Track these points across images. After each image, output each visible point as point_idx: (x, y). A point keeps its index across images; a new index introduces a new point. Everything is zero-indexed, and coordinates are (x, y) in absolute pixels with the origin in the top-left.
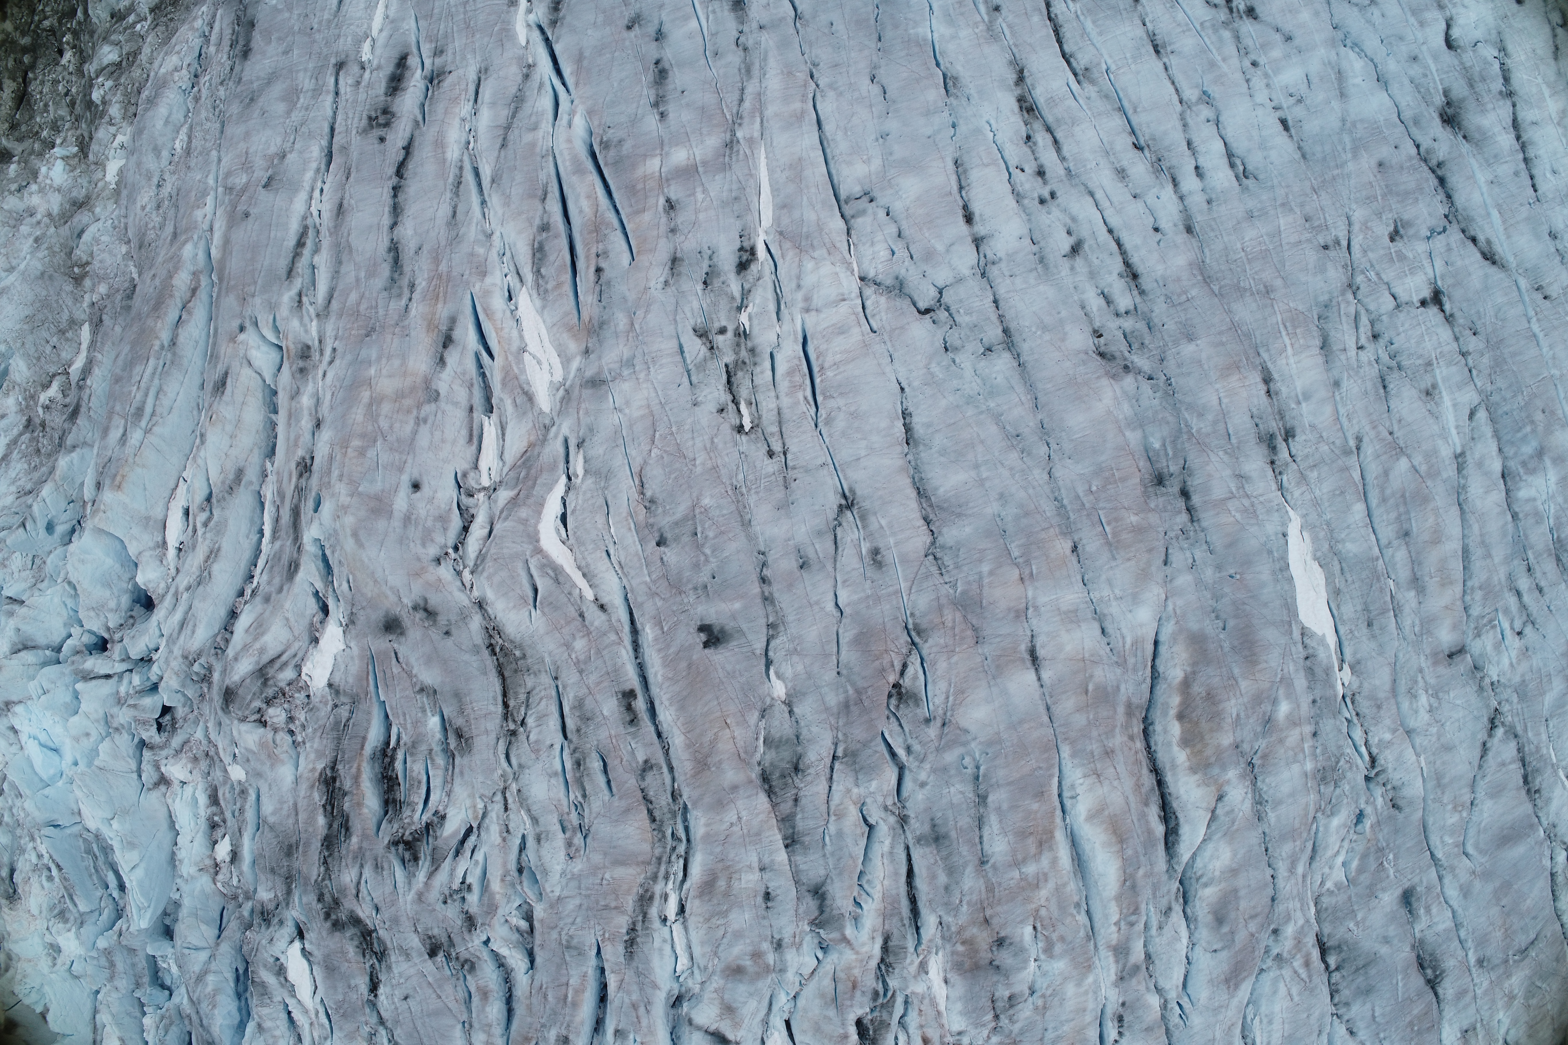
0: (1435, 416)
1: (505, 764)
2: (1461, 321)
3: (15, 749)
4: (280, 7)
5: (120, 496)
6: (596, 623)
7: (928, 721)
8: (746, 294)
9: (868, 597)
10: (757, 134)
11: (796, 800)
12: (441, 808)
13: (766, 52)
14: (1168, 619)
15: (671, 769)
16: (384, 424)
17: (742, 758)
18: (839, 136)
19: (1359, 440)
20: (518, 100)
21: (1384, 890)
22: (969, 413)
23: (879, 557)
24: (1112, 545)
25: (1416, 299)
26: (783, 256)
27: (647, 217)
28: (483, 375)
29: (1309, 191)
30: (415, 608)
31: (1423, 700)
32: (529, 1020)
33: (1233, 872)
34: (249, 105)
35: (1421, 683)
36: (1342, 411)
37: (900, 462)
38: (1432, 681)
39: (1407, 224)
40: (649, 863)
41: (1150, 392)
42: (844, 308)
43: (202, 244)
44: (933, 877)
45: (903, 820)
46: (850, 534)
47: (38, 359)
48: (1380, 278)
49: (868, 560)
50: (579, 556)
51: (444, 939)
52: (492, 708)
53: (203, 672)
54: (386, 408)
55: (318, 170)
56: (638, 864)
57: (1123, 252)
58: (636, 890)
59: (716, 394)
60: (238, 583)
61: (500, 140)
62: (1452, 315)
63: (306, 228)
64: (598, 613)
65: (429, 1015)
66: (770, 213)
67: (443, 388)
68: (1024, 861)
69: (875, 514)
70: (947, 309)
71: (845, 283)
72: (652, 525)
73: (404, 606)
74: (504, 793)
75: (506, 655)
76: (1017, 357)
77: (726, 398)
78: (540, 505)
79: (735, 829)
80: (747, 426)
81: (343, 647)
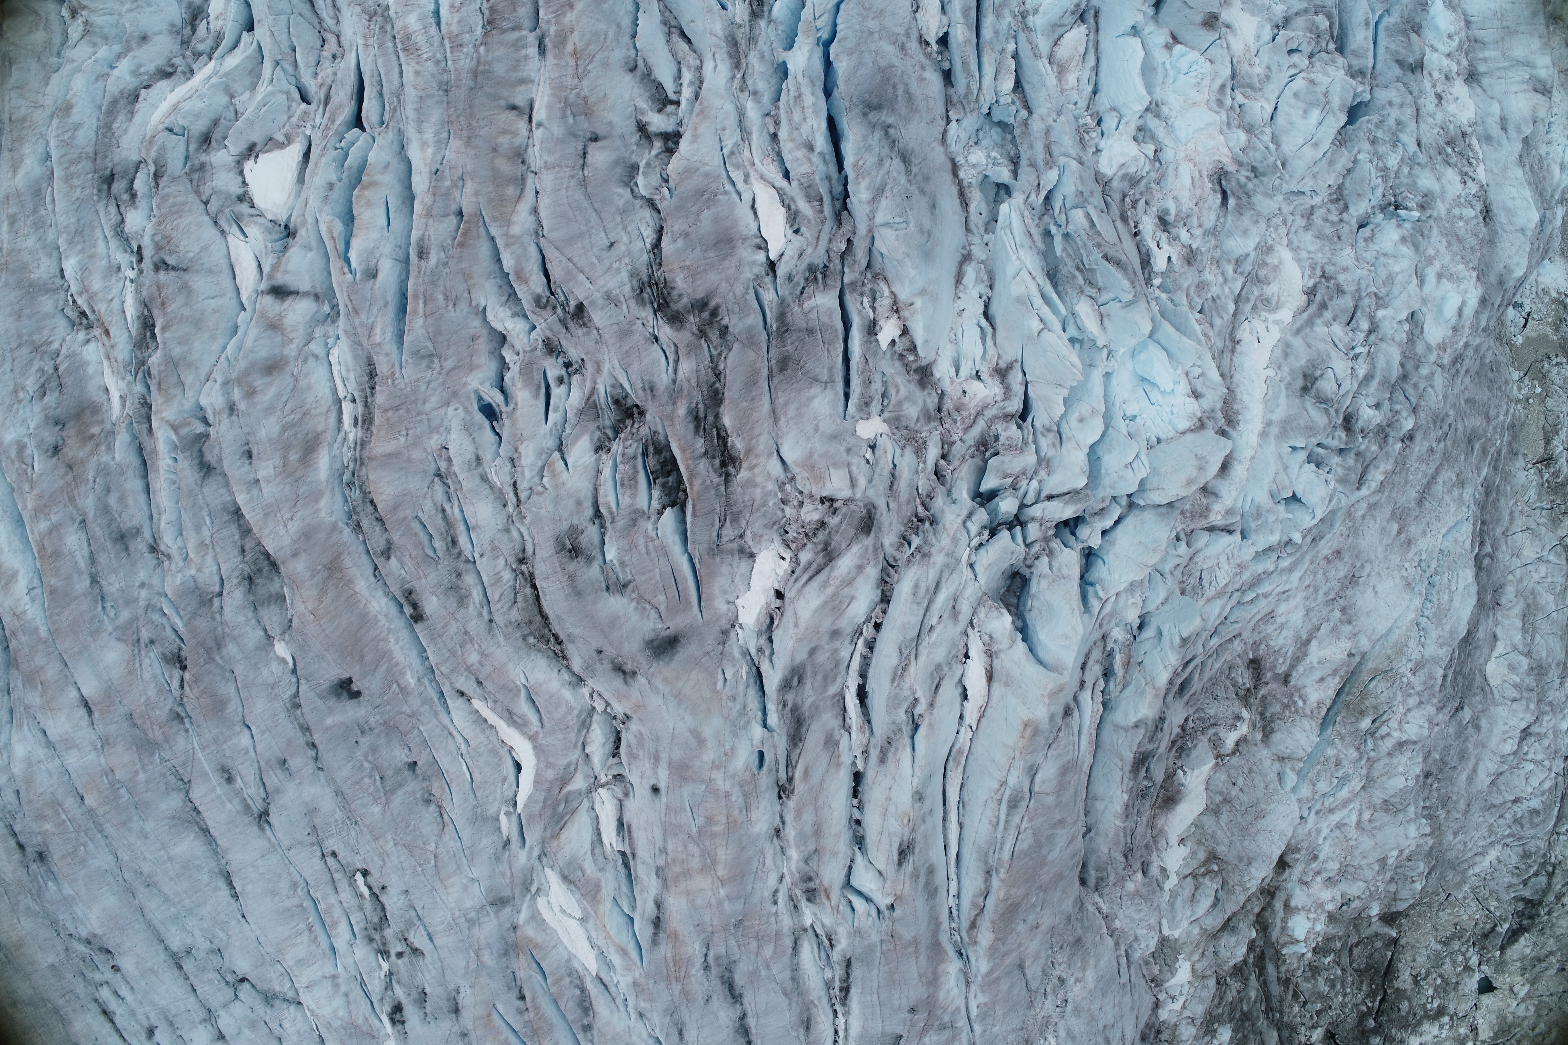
1: (523, 530)
5: (1024, 714)
6: (462, 679)
7: (152, 642)
8: (389, 987)
9: (225, 743)
11: (243, 551)
12: (601, 460)
15: (368, 553)
16: (694, 849)
22: (187, 902)
23: (225, 777)
24: (57, 804)
30: (634, 673)
32: (464, 265)
37: (229, 857)
40: (368, 460)
41: (67, 925)
42: (306, 980)
44: (123, 498)
45: (154, 549)
46: (254, 793)
49: (234, 772)
50: (493, 738)
51: (571, 325)
54: (696, 863)
56: (377, 457)
57: (117, 1031)
58: (375, 431)
59: (392, 901)
60: (883, 636)
63: (844, 1004)
64: (463, 689)
65: (582, 234)
67: (654, 880)
68: (50, 531)
69: (238, 813)
70: (227, 983)
71: (311, 1000)
72: (424, 779)
73: (645, 675)
74: (518, 500)
75: (543, 636)
76: (166, 948)
77: (383, 898)
78: (537, 782)
79: (288, 515)
80: (359, 877)
81: (738, 602)
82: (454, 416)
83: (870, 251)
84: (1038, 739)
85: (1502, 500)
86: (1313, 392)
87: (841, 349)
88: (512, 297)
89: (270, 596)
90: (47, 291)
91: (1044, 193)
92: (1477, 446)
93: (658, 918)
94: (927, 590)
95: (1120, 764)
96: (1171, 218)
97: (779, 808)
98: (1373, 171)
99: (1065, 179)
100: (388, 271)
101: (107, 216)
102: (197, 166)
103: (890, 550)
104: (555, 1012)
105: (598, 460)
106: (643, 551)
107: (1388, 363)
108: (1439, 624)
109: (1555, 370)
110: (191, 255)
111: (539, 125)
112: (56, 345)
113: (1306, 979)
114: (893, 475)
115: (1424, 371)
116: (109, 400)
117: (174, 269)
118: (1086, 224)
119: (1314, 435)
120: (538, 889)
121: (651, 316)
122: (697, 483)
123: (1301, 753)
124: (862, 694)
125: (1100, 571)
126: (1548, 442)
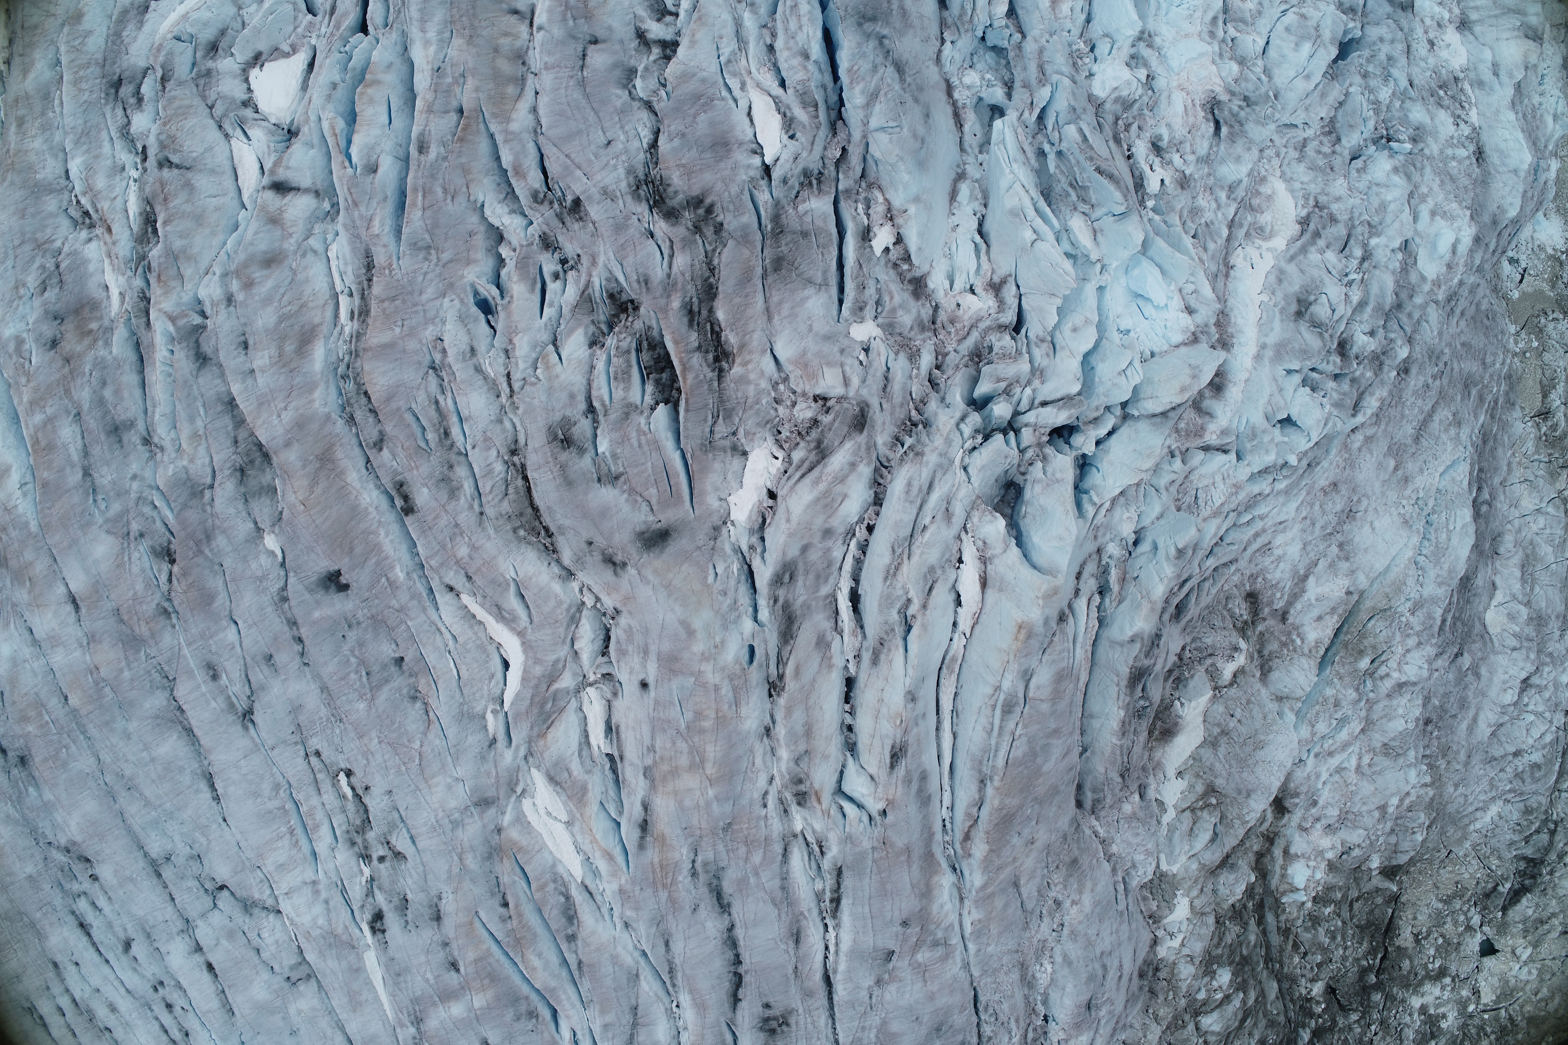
1: (515, 420)
5: (1018, 616)
6: (452, 573)
7: (142, 535)
8: (370, 893)
9: (211, 638)
10: (398, 1030)
11: (236, 442)
15: (361, 445)
16: (682, 745)
18: (329, 1032)
22: (168, 805)
23: (211, 673)
24: (40, 705)
26: (347, 927)
27: (471, 956)
30: (624, 565)
32: (463, 160)
34: (941, 1025)
37: (212, 757)
40: (363, 351)
41: (46, 833)
42: (286, 887)
44: (118, 391)
45: (147, 441)
46: (239, 690)
49: (219, 669)
50: (481, 635)
51: (568, 220)
52: (537, 475)
54: (685, 761)
55: (835, 971)
56: (372, 348)
57: (94, 944)
58: (371, 321)
59: (375, 803)
61: (640, 1013)
63: (834, 916)
64: (452, 584)
65: (579, 132)
66: (369, 964)
67: (642, 781)
68: (45, 424)
69: (222, 711)
70: (206, 891)
71: (290, 908)
72: (411, 675)
73: (635, 566)
74: (512, 390)
75: (533, 529)
76: (146, 855)
77: (366, 800)
78: (524, 679)
79: (282, 405)
80: (342, 777)
81: (730, 499)
82: (450, 307)
83: (865, 159)
84: (1032, 642)
85: (1500, 450)
86: (1307, 317)
87: (835, 253)
88: (511, 195)
89: (262, 488)
90: (51, 191)
91: (1037, 111)
92: (1474, 392)
93: (645, 821)
94: (920, 490)
95: (1116, 679)
96: (1164, 144)
97: (769, 706)
98: (1365, 104)
99: (1057, 95)
100: (388, 167)
101: (113, 118)
102: (204, 72)
103: (883, 450)
104: (539, 921)
105: (592, 356)
106: (636, 444)
107: (1382, 289)
108: (1437, 562)
109: (1551, 326)
110: (195, 155)
111: (540, 28)
112: (58, 244)
113: (1307, 930)
114: (886, 378)
115: (1418, 300)
116: (109, 297)
117: (178, 167)
118: (1079, 139)
119: (1309, 358)
120: (524, 791)
121: (647, 212)
122: (690, 377)
123: (1299, 693)
124: (855, 598)
125: (1094, 478)
126: (1545, 396)
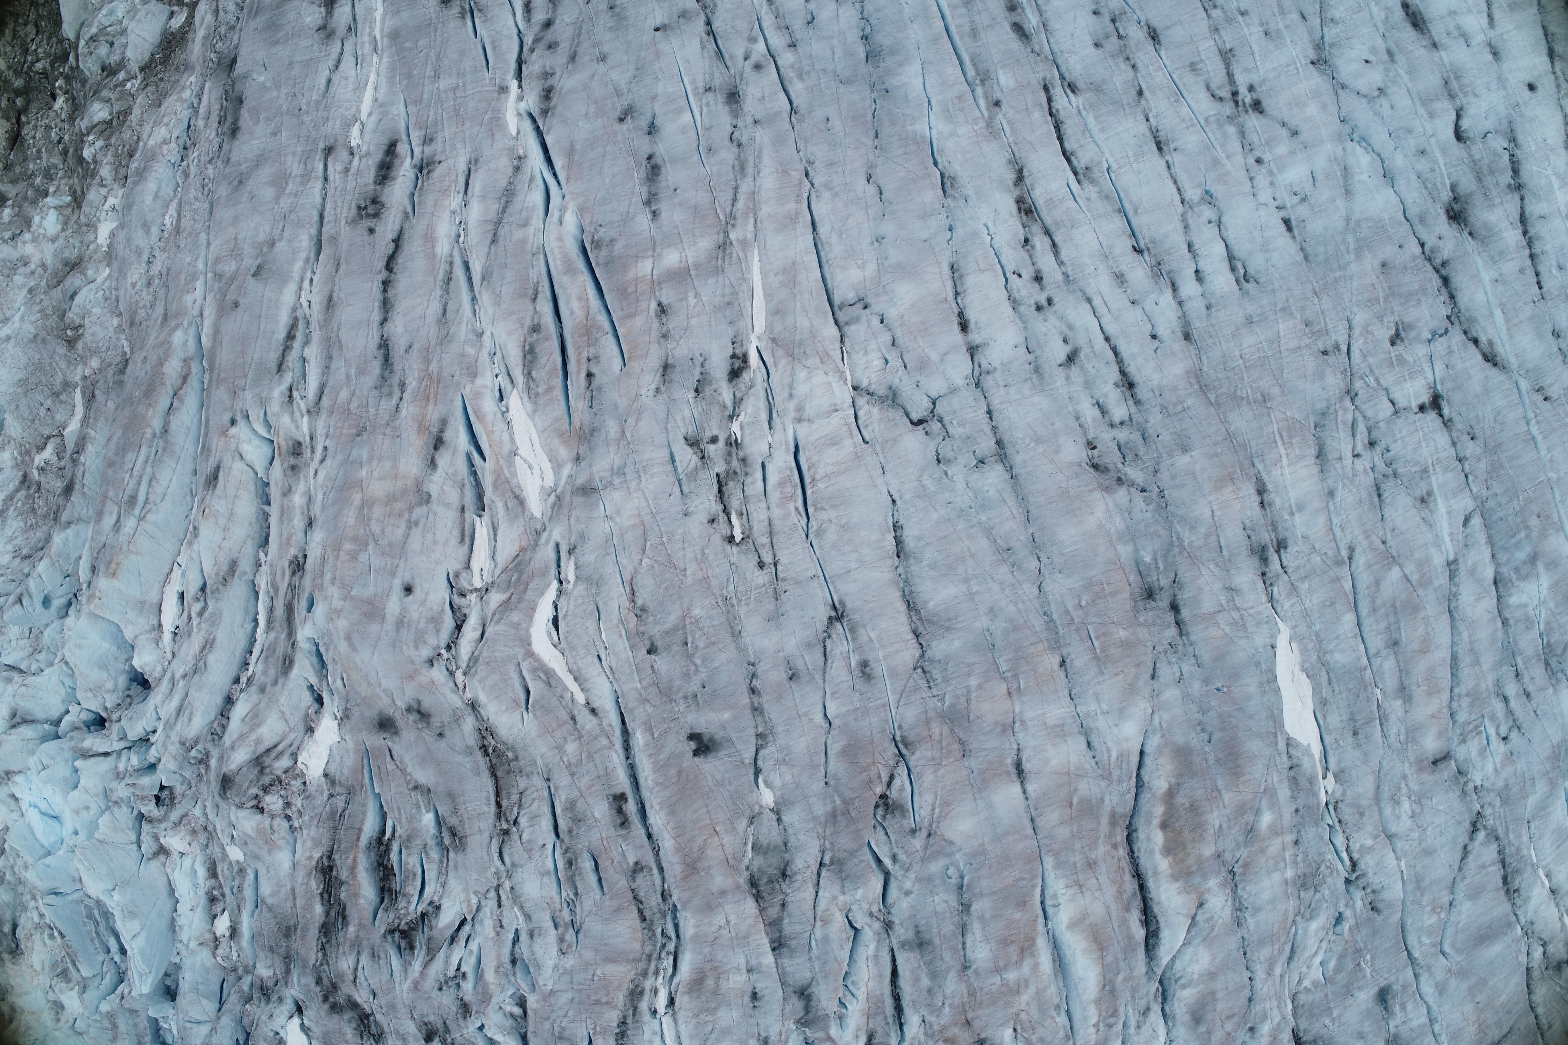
0: (1429, 524)
1: (498, 863)
2: (1459, 426)
3: (15, 815)
4: (268, 84)
5: (115, 583)
6: (588, 727)
7: (913, 831)
8: (737, 402)
9: (856, 709)
10: (750, 236)
11: (783, 905)
12: (436, 898)
13: (761, 149)
14: (1154, 732)
15: (661, 869)
16: (376, 528)
17: (730, 865)
18: (834, 239)
19: (1351, 549)
20: (509, 194)
21: (1360, 989)
22: (960, 527)
23: (868, 670)
24: (1100, 660)
25: (1414, 405)
26: (775, 365)
27: (638, 322)
28: (475, 473)
29: (1310, 294)
30: (409, 710)
31: (1406, 806)
33: (1212, 975)
34: (237, 188)
35: (1404, 790)
36: (1335, 520)
37: (890, 575)
38: (1416, 788)
39: (1408, 327)
40: (639, 960)
41: (1143, 505)
42: (836, 420)
43: (192, 330)
44: (917, 980)
45: (888, 926)
46: (839, 646)
47: (33, 421)
48: (1379, 384)
49: (857, 672)
50: (571, 660)
52: (485, 808)
53: (200, 756)
54: (377, 511)
55: (307, 260)
56: (628, 962)
57: (1119, 361)
58: (627, 986)
59: (707, 504)
60: (233, 671)
61: (490, 235)
62: (1450, 420)
63: (296, 320)
64: (590, 717)
66: (762, 319)
67: (434, 490)
68: (1006, 967)
69: (865, 626)
70: (941, 420)
71: (838, 393)
72: (643, 633)
73: (398, 708)
74: (497, 890)
75: (499, 757)
76: (1010, 470)
77: (717, 508)
78: (532, 610)
79: (723, 932)
80: (738, 537)
81: (338, 739)
84: (109, 559)
89: (765, 853)
93: (435, 449)
94: (184, 712)
97: (306, 548)
103: (216, 752)
105: (440, 899)
106: (402, 812)
120: (549, 496)
122: (352, 860)
